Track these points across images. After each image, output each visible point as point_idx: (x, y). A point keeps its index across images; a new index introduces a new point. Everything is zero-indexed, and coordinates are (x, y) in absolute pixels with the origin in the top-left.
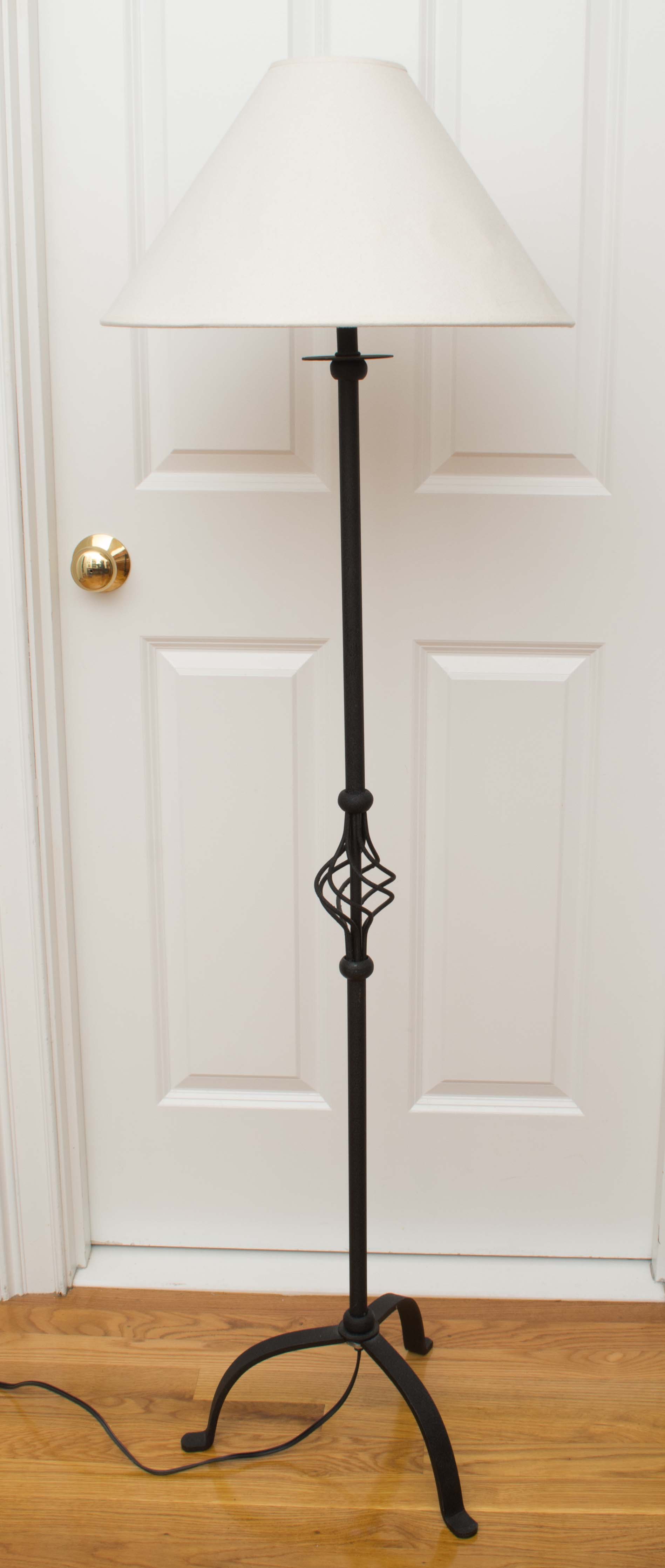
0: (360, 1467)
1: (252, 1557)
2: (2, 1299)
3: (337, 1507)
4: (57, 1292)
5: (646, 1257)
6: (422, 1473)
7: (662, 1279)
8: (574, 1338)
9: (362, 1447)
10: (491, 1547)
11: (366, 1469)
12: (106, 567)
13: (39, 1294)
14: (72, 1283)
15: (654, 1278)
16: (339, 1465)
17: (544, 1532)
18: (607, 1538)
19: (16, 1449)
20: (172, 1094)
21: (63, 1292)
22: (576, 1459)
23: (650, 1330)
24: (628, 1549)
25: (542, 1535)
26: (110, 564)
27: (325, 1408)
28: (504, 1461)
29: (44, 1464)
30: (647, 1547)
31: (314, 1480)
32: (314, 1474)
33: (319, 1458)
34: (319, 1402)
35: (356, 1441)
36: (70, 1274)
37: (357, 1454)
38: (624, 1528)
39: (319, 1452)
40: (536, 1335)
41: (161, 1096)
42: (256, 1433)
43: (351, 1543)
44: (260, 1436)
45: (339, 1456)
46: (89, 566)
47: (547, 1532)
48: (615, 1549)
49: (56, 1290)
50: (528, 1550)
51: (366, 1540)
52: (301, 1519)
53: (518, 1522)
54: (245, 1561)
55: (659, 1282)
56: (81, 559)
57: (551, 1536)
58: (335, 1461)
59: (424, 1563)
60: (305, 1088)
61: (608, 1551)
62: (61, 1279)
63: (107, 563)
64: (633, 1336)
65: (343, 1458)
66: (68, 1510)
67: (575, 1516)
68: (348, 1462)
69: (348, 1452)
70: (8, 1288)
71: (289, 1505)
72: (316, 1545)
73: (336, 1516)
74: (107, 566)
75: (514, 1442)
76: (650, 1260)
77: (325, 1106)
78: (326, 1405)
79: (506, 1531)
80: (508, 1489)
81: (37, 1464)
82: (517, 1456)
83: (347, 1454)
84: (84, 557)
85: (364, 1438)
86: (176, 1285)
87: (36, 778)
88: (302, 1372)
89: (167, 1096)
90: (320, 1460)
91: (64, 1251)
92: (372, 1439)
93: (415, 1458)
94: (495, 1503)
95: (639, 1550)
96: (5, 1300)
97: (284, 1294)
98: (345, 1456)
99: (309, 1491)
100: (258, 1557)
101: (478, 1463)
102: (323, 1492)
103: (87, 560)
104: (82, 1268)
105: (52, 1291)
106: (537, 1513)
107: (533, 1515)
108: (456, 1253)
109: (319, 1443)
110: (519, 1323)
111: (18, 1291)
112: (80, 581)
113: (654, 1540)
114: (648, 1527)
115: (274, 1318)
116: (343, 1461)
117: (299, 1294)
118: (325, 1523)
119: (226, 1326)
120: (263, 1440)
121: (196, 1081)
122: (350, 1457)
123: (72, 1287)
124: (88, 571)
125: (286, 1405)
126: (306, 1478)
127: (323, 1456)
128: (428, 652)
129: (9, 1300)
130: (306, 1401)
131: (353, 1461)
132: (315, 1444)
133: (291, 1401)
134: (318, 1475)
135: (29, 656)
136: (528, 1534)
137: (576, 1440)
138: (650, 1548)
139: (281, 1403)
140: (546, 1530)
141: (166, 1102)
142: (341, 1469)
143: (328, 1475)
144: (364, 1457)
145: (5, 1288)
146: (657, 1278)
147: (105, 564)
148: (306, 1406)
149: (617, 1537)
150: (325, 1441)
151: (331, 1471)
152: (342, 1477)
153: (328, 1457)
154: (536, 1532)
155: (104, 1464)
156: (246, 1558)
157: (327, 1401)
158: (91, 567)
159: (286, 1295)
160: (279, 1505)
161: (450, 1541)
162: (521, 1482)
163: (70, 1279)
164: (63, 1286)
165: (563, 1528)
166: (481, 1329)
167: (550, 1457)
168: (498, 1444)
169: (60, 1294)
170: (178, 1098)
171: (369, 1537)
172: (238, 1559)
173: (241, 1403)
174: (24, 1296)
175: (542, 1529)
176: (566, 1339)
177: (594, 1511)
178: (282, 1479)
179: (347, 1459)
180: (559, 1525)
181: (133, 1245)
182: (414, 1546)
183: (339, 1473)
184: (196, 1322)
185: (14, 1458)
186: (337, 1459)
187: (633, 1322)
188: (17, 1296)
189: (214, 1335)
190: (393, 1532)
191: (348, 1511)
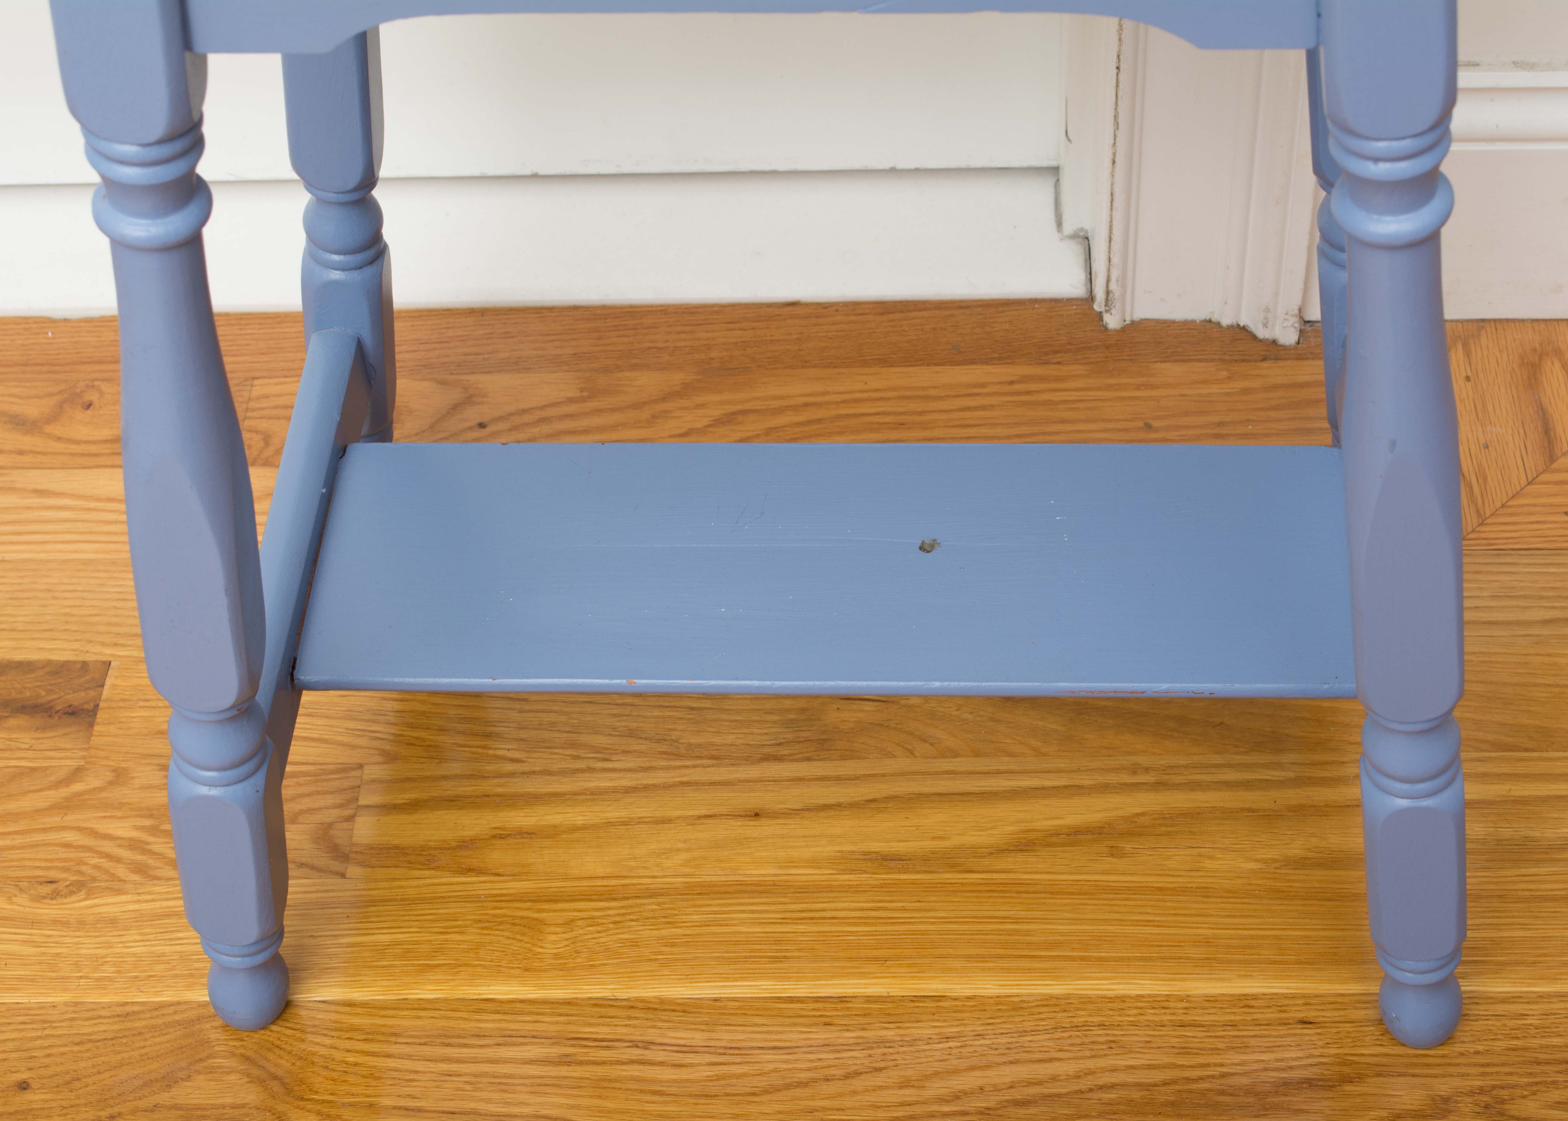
3: (93, 998)
5: (1045, 164)
6: (343, 876)
7: (1082, 229)
8: (819, 421)
15: (1059, 225)
16: (118, 860)
17: (653, 1063)
18: (826, 1080)
22: (774, 815)
23: (1033, 387)
24: (882, 1115)
25: (647, 1072)
27: (109, 670)
28: (574, 829)
30: (935, 1108)
31: (43, 911)
32: (48, 889)
33: (70, 837)
34: (93, 653)
38: (882, 1042)
39: (71, 819)
40: (716, 413)
45: (123, 829)
47: (661, 1064)
53: (586, 1031)
55: (1074, 236)
57: (669, 1074)
58: (108, 847)
64: (983, 408)
65: (135, 834)
69: (151, 816)
73: (85, 1030)
75: (609, 765)
76: (1055, 171)
80: (572, 921)
82: (614, 812)
83: (147, 822)
88: (65, 561)
90: (67, 845)
93: (330, 825)
98: (142, 828)
101: (501, 835)
102: (59, 951)
106: (642, 1000)
107: (631, 1006)
108: (528, 172)
109: (77, 787)
110: (677, 378)
113: (956, 1084)
114: (947, 1038)
115: (16, 391)
116: (134, 845)
118: (49, 1056)
122: (153, 831)
126: (20, 906)
127: (79, 829)
132: (64, 792)
134: (55, 895)
137: (784, 751)
138: (946, 1109)
140: (661, 1056)
142: (121, 872)
143: (82, 893)
146: (1069, 227)
149: (858, 1074)
150: (92, 782)
151: (94, 879)
152: (123, 898)
153: (94, 833)
159: (63, 317)
162: (610, 895)
165: (708, 1049)
166: (571, 400)
167: (704, 812)
168: (563, 772)
171: (164, 1098)
175: (648, 1055)
176: (799, 424)
177: (801, 989)
179: (144, 837)
183: (116, 887)
186: (117, 838)
187: (988, 361)
190: (233, 1077)
191: (119, 1010)
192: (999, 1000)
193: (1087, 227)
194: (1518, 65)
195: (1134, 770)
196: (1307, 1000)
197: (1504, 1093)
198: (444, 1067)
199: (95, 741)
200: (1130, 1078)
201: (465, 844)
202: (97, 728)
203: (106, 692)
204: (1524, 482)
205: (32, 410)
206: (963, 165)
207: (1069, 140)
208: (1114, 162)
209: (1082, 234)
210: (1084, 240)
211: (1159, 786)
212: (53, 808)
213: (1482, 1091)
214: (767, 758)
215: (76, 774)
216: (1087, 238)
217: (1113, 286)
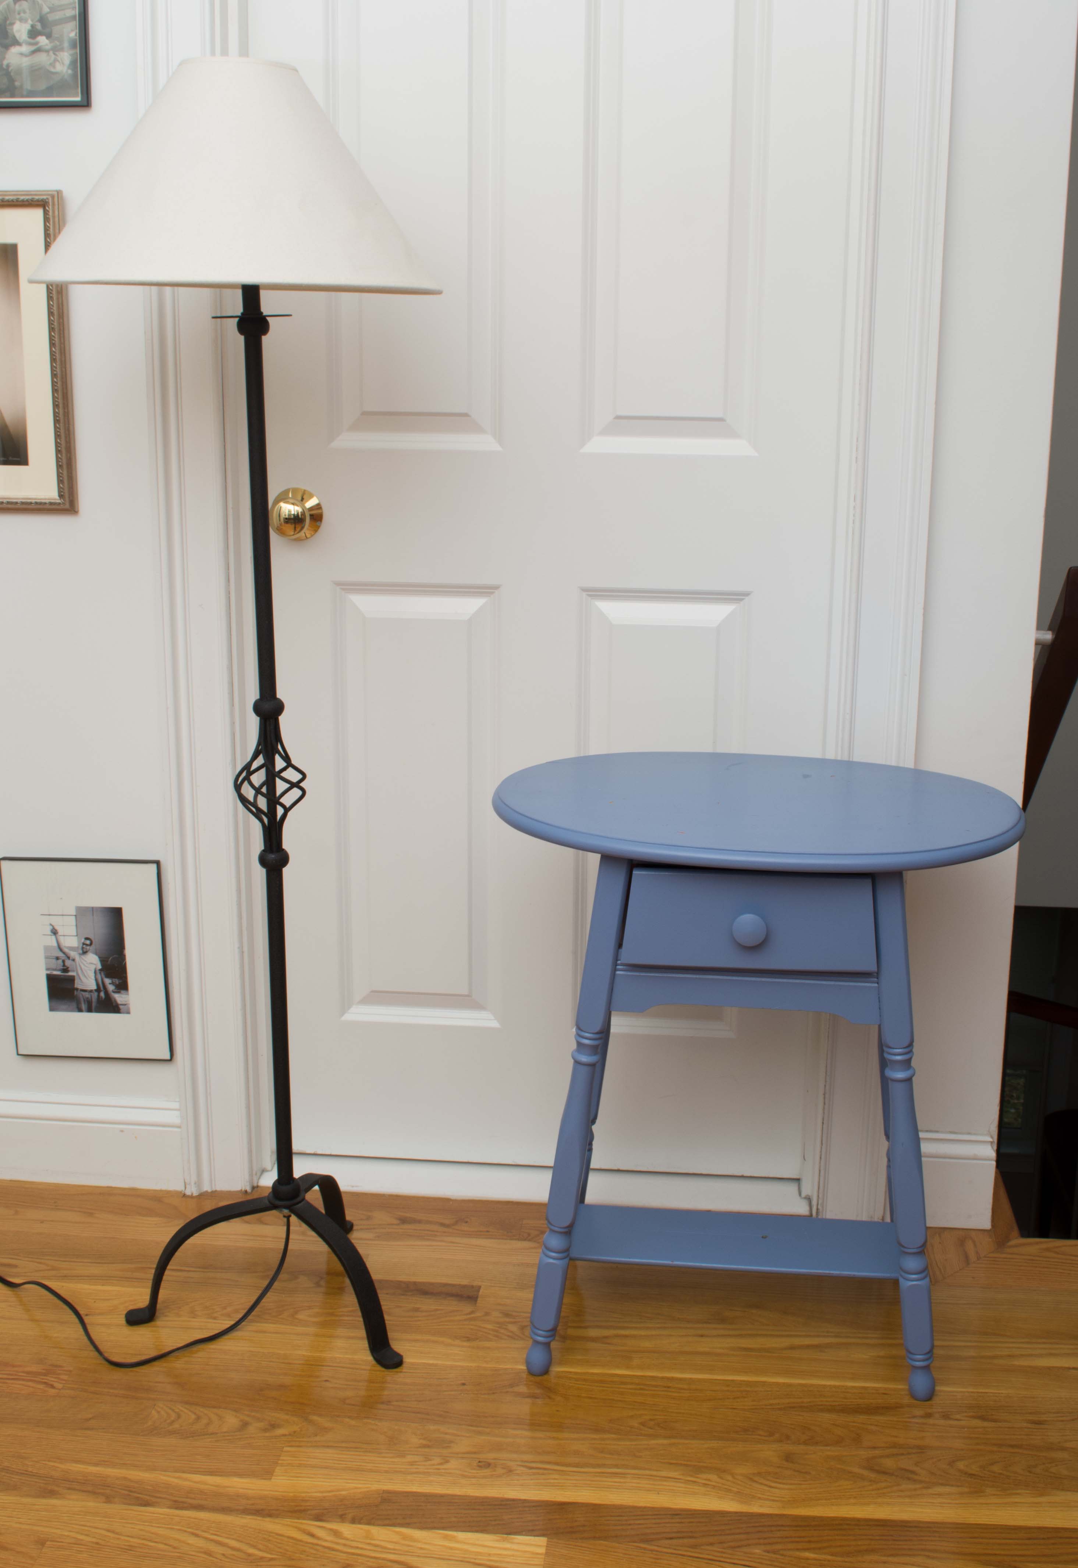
0: (508, 1336)
1: (403, 1401)
2: (192, 1194)
3: (484, 1365)
4: (243, 1190)
5: (795, 1177)
7: (808, 1195)
9: (511, 1320)
10: (620, 1401)
11: (513, 1337)
12: (300, 517)
13: (227, 1191)
14: (258, 1183)
15: (800, 1194)
16: (489, 1334)
17: (671, 1392)
18: (728, 1398)
19: (196, 1311)
20: (354, 1009)
21: (249, 1189)
22: (708, 1336)
24: (746, 1408)
25: (670, 1394)
26: (303, 513)
27: (481, 1288)
28: (641, 1336)
29: (221, 1323)
30: (764, 1407)
31: (465, 1344)
32: (467, 1339)
33: (472, 1327)
34: (475, 1284)
35: (507, 1315)
36: (256, 1174)
37: (507, 1326)
38: (746, 1391)
39: (472, 1323)
41: (344, 1010)
42: (416, 1306)
43: (494, 1393)
44: (419, 1308)
45: (490, 1326)
46: (285, 515)
47: (673, 1392)
48: (734, 1407)
49: (242, 1187)
50: (654, 1404)
51: (507, 1392)
52: (450, 1373)
53: (648, 1383)
54: (395, 1403)
55: (805, 1198)
56: (278, 508)
57: (676, 1395)
58: (485, 1330)
59: (558, 1411)
60: (477, 1006)
61: (728, 1408)
62: (247, 1177)
63: (301, 512)
65: (494, 1328)
66: (239, 1359)
67: (699, 1380)
68: (497, 1331)
70: (199, 1183)
71: (439, 1362)
72: (461, 1394)
73: (483, 1373)
74: (301, 515)
75: (652, 1322)
76: (798, 1180)
77: (495, 1024)
78: (482, 1286)
79: (635, 1389)
80: (642, 1357)
81: (214, 1323)
82: (654, 1333)
83: (498, 1325)
84: (281, 507)
85: (514, 1314)
86: (353, 1187)
87: (233, 706)
88: (463, 1260)
89: (349, 1011)
90: (472, 1329)
91: (250, 1151)
92: (522, 1314)
94: (628, 1367)
95: (756, 1409)
96: (195, 1194)
97: (452, 1198)
99: (460, 1352)
100: (409, 1401)
101: (617, 1336)
102: (473, 1353)
103: (283, 510)
104: (267, 1171)
105: (239, 1189)
106: (666, 1377)
107: (663, 1378)
108: (616, 1168)
109: (472, 1315)
111: (207, 1188)
112: (277, 529)
113: (771, 1402)
114: (768, 1391)
116: (493, 1330)
117: (467, 1198)
118: (471, 1377)
119: (396, 1222)
120: (421, 1311)
121: (378, 997)
122: (500, 1327)
123: (258, 1187)
124: (284, 520)
125: (446, 1285)
126: (457, 1342)
127: (475, 1326)
128: (592, 599)
129: (198, 1195)
130: (465, 1282)
131: (502, 1331)
132: (469, 1316)
133: (450, 1282)
134: (469, 1341)
135: (229, 594)
136: (653, 1392)
137: (709, 1322)
138: (767, 1407)
139: (441, 1283)
140: (673, 1390)
141: (348, 1017)
142: (490, 1336)
143: (478, 1341)
144: (514, 1328)
145: (195, 1183)
146: (803, 1195)
147: (300, 514)
148: (464, 1286)
149: (738, 1398)
150: (478, 1314)
151: (482, 1338)
152: (492, 1343)
153: (480, 1327)
154: (663, 1391)
155: (274, 1326)
156: (397, 1401)
157: (483, 1283)
158: (287, 517)
160: (431, 1362)
161: (583, 1395)
162: (654, 1352)
163: (255, 1179)
164: (248, 1184)
165: (688, 1390)
167: (684, 1334)
169: (246, 1191)
170: (360, 1013)
171: (511, 1390)
172: (389, 1402)
173: (404, 1283)
174: (212, 1192)
175: (669, 1389)
178: (434, 1342)
179: (497, 1329)
180: (686, 1387)
181: (315, 1153)
182: (550, 1398)
183: (489, 1340)
184: (369, 1218)
185: (194, 1318)
186: (488, 1329)
188: (207, 1192)
189: (385, 1228)
190: (532, 1386)
192: (784, 1383)
193: (810, 1194)
194: (951, 1132)
195: (828, 1332)
196: (885, 1389)
197: (949, 1413)
198: (601, 1388)
199: (477, 1305)
200: (827, 1403)
201: (606, 1337)
202: (478, 1302)
203: (480, 1293)
204: (958, 1270)
205: (447, 1222)
206: (767, 1176)
207: (805, 1159)
208: (821, 1158)
209: (808, 1197)
210: (809, 1199)
211: (836, 1336)
212: (465, 1320)
213: (942, 1412)
214: (706, 1323)
215: (472, 1312)
216: (810, 1199)
217: (820, 1207)
